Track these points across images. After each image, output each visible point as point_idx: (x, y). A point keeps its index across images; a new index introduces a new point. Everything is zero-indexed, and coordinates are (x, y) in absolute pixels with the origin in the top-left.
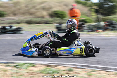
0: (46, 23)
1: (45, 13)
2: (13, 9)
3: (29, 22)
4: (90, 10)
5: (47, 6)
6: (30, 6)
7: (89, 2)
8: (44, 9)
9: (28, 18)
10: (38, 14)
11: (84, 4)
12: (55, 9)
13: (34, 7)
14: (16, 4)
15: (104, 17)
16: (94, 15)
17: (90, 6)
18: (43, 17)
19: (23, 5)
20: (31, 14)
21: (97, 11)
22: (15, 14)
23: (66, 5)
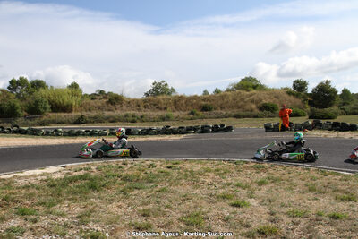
0: (256, 117)
1: (254, 106)
2: (220, 102)
3: (237, 117)
4: (303, 102)
5: (256, 99)
6: (238, 99)
7: (302, 94)
8: (252, 101)
9: (236, 111)
10: (247, 107)
11: (297, 96)
12: (264, 101)
13: (242, 100)
14: (223, 96)
15: (321, 110)
16: (308, 108)
17: (303, 97)
18: (252, 111)
19: (231, 98)
20: (239, 108)
21: (310, 103)
22: (222, 108)
23: (277, 97)
